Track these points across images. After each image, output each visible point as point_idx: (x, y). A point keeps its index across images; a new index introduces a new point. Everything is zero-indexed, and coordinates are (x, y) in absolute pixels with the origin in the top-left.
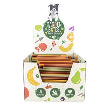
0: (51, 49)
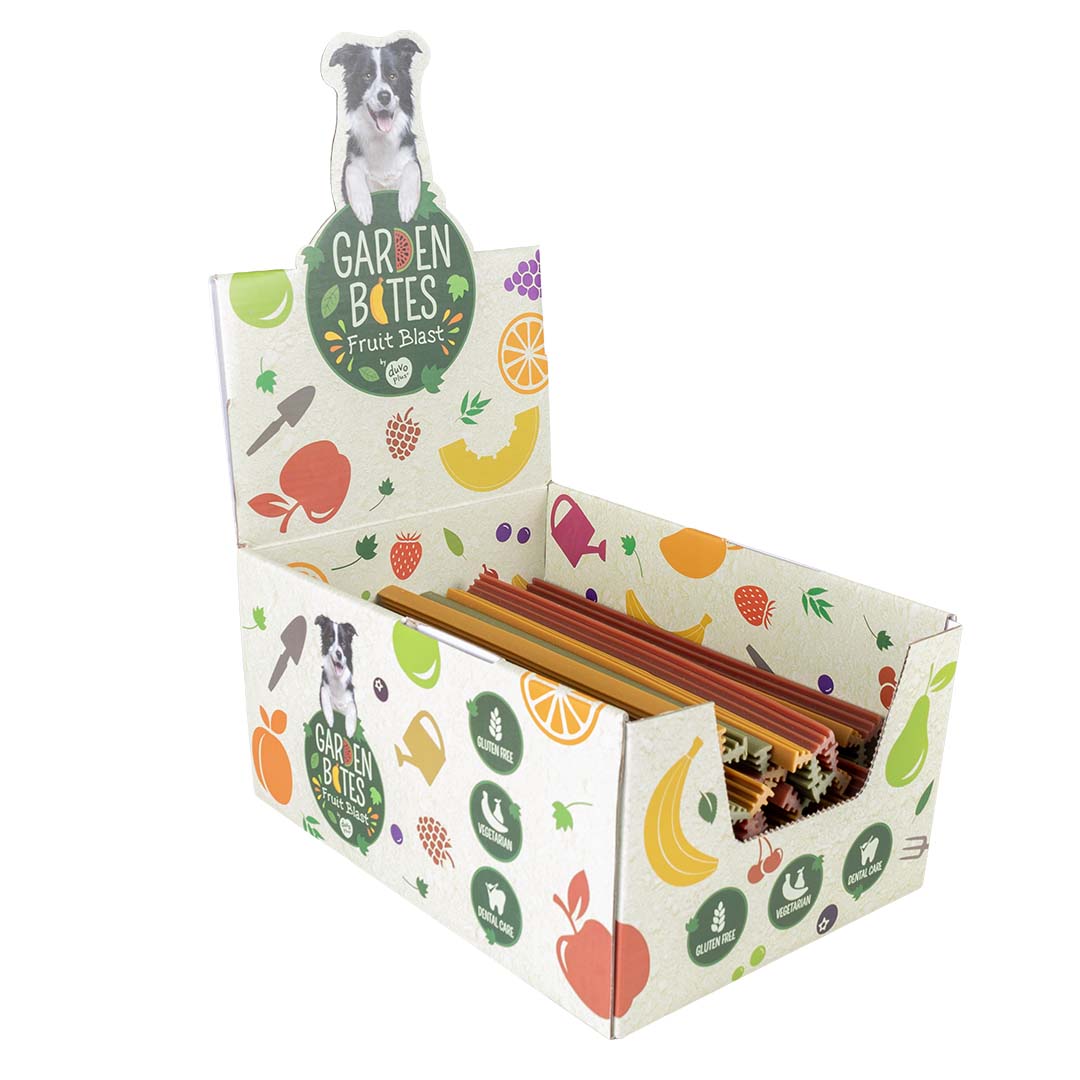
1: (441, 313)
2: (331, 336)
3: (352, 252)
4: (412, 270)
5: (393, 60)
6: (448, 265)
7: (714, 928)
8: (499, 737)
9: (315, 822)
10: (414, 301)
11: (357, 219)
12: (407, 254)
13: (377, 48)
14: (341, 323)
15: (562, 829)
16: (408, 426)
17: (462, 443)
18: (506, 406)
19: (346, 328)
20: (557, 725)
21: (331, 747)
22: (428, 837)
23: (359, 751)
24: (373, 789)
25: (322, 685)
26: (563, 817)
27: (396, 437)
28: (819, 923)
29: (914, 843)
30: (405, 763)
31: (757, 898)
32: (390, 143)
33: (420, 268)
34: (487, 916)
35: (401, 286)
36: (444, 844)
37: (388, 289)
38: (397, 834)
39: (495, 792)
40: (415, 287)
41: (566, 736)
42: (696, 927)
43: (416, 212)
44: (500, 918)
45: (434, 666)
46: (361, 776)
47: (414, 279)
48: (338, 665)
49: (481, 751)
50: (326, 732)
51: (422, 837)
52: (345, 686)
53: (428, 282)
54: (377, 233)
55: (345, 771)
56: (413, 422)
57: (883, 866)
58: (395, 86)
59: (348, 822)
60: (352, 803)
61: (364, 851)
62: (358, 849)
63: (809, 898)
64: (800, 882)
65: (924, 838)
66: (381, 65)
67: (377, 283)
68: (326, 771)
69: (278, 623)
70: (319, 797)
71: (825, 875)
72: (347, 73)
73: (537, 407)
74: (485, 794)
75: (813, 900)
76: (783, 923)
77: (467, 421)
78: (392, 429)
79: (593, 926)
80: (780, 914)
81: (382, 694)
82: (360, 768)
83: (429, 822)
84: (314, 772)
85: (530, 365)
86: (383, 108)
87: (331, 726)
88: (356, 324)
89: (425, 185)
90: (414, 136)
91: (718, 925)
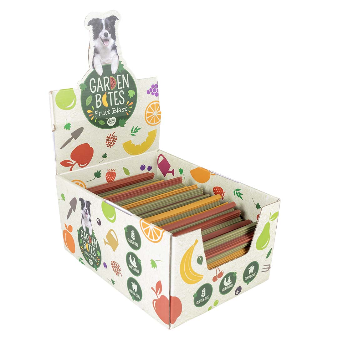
0: (105, 156)
1: (126, 102)
2: (89, 111)
3: (96, 85)
4: (116, 89)
5: (109, 23)
6: (128, 87)
7: (202, 296)
8: (134, 239)
9: (82, 260)
10: (117, 99)
11: (98, 74)
12: (114, 84)
13: (104, 19)
14: (93, 107)
15: (153, 268)
16: (113, 137)
17: (130, 141)
18: (146, 130)
19: (94, 108)
20: (151, 236)
21: (85, 238)
22: (114, 267)
23: (93, 240)
24: (98, 251)
25: (82, 219)
26: (154, 264)
27: (109, 141)
28: (235, 292)
29: (266, 267)
30: (107, 244)
31: (216, 286)
32: (108, 49)
33: (119, 88)
34: (132, 292)
35: (113, 95)
36: (119, 269)
37: (108, 96)
38: (105, 265)
39: (134, 255)
40: (117, 94)
41: (154, 240)
42: (196, 296)
43: (117, 71)
44: (136, 293)
45: (114, 216)
46: (94, 247)
47: (117, 92)
48: (86, 213)
49: (129, 243)
50: (84, 233)
51: (112, 267)
52: (88, 220)
53: (122, 93)
54: (104, 78)
55: (90, 245)
56: (115, 136)
57: (256, 274)
58: (110, 31)
59: (91, 260)
60: (92, 254)
61: (96, 269)
62: (94, 269)
63: (232, 285)
64: (229, 280)
65: (270, 265)
66: (105, 25)
67: (105, 94)
68: (84, 245)
69: (69, 199)
70: (83, 252)
71: (237, 277)
72: (93, 28)
73: (156, 130)
74: (130, 256)
75: (233, 286)
76: (224, 293)
77: (132, 135)
78: (108, 139)
79: (163, 297)
80: (223, 290)
81: (99, 223)
82: (94, 245)
83: (114, 263)
84: (81, 245)
85: (155, 117)
86: (106, 38)
87: (85, 231)
88: (97, 107)
89: (120, 62)
90: (116, 46)
91: (203, 295)
